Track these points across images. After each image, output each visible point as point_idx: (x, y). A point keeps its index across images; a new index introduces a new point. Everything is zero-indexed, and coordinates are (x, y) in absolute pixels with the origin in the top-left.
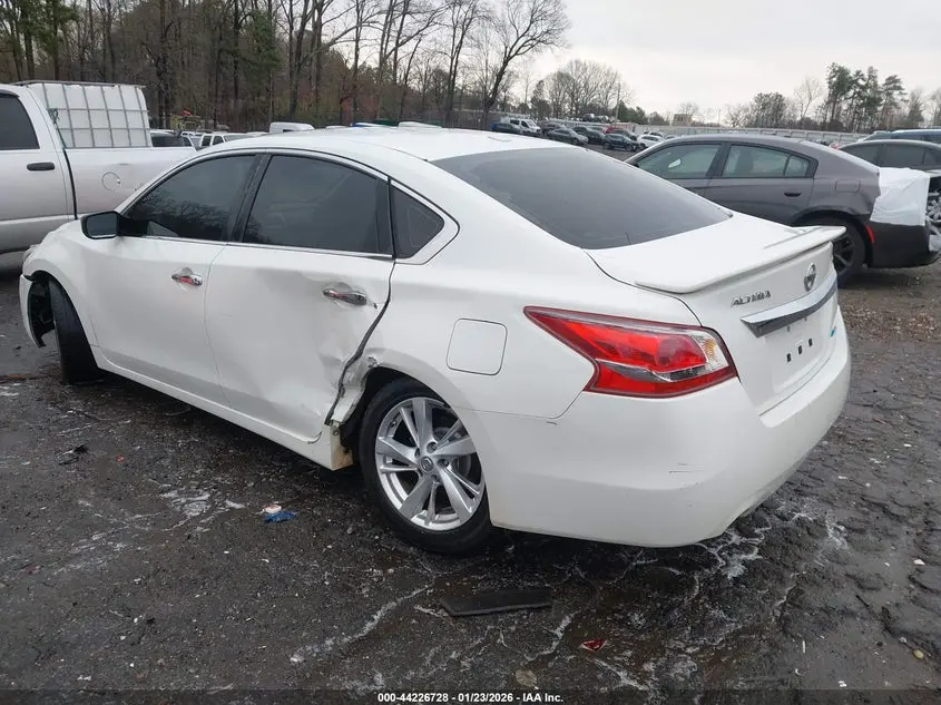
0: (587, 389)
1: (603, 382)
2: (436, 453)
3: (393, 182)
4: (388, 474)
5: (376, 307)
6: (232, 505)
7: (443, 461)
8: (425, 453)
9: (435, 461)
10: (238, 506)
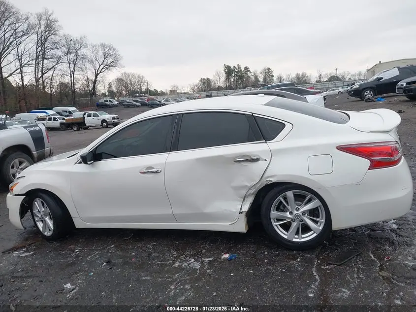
0: (369, 169)
1: (375, 165)
2: (300, 211)
3: (254, 115)
4: (277, 226)
5: (266, 160)
6: (208, 259)
7: (304, 213)
8: (296, 212)
9: (301, 214)
10: (210, 259)
